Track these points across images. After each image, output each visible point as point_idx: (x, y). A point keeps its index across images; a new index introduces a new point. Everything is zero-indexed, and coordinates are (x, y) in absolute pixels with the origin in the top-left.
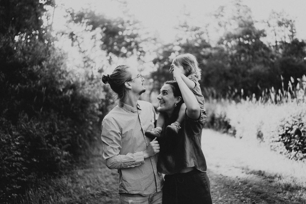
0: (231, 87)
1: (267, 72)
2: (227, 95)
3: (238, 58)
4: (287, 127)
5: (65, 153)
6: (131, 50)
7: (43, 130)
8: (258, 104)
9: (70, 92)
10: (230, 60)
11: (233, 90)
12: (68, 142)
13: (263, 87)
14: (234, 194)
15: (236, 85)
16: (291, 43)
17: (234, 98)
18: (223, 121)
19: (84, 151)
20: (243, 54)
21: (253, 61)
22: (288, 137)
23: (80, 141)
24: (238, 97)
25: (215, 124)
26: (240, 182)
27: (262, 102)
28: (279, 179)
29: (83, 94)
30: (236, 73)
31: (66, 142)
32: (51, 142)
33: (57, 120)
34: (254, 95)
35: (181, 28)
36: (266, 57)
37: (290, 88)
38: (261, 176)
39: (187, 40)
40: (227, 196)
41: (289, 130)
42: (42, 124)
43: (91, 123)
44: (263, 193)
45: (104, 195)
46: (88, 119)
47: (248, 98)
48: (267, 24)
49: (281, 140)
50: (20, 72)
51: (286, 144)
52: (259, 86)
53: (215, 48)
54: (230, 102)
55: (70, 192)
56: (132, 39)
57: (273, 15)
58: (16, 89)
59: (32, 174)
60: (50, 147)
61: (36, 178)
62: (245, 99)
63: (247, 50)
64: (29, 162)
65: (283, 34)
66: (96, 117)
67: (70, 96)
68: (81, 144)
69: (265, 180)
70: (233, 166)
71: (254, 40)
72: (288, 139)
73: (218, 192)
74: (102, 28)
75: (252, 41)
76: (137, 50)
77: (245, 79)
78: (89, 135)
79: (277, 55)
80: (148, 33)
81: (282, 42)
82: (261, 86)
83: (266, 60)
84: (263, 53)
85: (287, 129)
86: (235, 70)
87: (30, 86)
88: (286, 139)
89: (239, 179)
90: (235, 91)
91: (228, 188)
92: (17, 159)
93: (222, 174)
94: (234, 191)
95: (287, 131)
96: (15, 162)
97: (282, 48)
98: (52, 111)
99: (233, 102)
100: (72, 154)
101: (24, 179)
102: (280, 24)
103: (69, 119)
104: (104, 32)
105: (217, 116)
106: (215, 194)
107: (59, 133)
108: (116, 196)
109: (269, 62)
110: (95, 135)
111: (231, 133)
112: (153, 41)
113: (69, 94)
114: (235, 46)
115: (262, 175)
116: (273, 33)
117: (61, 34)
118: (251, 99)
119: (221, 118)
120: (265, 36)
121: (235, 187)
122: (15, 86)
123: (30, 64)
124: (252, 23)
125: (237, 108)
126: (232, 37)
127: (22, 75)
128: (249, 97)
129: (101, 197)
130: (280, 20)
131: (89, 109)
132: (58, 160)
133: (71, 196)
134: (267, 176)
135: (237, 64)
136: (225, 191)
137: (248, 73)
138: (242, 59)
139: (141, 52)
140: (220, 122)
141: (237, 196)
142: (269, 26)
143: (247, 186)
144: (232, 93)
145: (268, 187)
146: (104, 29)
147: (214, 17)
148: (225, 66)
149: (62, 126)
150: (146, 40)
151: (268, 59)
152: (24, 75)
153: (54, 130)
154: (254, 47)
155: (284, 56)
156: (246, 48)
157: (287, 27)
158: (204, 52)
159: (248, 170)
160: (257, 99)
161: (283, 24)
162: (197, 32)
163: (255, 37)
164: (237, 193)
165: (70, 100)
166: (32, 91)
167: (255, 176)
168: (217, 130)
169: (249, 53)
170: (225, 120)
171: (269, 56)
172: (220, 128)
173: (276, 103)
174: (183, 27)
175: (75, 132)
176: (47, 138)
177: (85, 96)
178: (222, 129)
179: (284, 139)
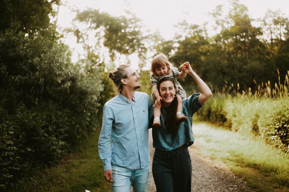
0: (228, 81)
1: (263, 68)
2: (224, 89)
3: (235, 54)
4: (283, 121)
5: (62, 143)
6: (132, 46)
7: (39, 120)
8: (254, 98)
9: (69, 84)
10: (227, 56)
11: (229, 85)
12: (66, 132)
13: (259, 83)
14: (228, 188)
15: (233, 80)
16: (286, 40)
17: (231, 92)
18: (219, 114)
19: (83, 141)
20: (240, 51)
21: (249, 58)
22: (284, 131)
23: (77, 132)
24: (235, 91)
25: (211, 117)
26: (234, 175)
27: (258, 96)
28: (276, 173)
29: (81, 86)
30: (233, 69)
31: (63, 132)
32: (48, 132)
33: (55, 111)
34: (250, 89)
35: (180, 26)
36: (262, 54)
37: (286, 81)
38: (256, 170)
39: (186, 37)
40: (221, 190)
41: (285, 124)
42: (39, 114)
43: (89, 114)
44: (258, 188)
45: (96, 186)
46: (86, 111)
47: (244, 93)
48: (263, 22)
49: (277, 133)
50: (21, 64)
51: (282, 137)
52: (254, 81)
53: (213, 45)
54: (226, 96)
55: (62, 182)
56: (134, 37)
57: (269, 14)
58: (16, 80)
59: (26, 163)
60: (46, 137)
61: (30, 167)
62: (241, 93)
63: (243, 47)
64: (23, 151)
65: (279, 32)
66: (95, 109)
67: (68, 88)
68: (79, 134)
69: (260, 174)
70: (228, 159)
71: (250, 38)
72: (284, 133)
73: (212, 186)
74: (106, 26)
75: (248, 39)
76: (139, 47)
77: (241, 75)
78: (87, 126)
79: (273, 52)
80: (149, 31)
81: (277, 39)
82: (256, 81)
83: (261, 56)
84: (259, 50)
85: (284, 123)
86: (231, 67)
87: (30, 78)
88: (282, 133)
89: (234, 172)
90: (231, 86)
91: (223, 181)
92: (11, 148)
93: (217, 167)
94: (229, 185)
95: (283, 124)
96: (8, 151)
97: (277, 46)
98: (51, 102)
99: (230, 96)
100: (70, 144)
101: (17, 168)
102: (276, 22)
103: (67, 110)
104: (107, 30)
105: (213, 110)
106: (209, 188)
107: (56, 124)
108: (108, 187)
109: (265, 59)
110: (94, 126)
111: (226, 126)
112: (154, 39)
113: (67, 86)
114: (231, 43)
115: (258, 169)
116: (269, 31)
117: (67, 31)
118: (247, 93)
119: (217, 111)
120: (261, 34)
121: (229, 181)
122: (15, 78)
123: (31, 56)
124: (249, 22)
125: (233, 102)
126: (229, 35)
127: (23, 68)
128: (245, 91)
129: (93, 188)
130: (276, 18)
131: (87, 101)
132: (54, 150)
133: (63, 187)
134: (263, 170)
135: (234, 60)
136: (219, 185)
137: (244, 69)
138: (239, 56)
139: (142, 48)
140: (216, 115)
141: (231, 190)
142: (265, 24)
143: (242, 180)
144: (228, 87)
145: (263, 181)
146: (108, 27)
147: (211, 16)
148: (222, 62)
149: (60, 116)
150: (146, 37)
151: (264, 56)
152: (24, 67)
153: (51, 120)
154: (250, 44)
155: (279, 53)
156: (242, 45)
157: (283, 25)
158: (202, 49)
159: (243, 163)
160: (253, 94)
161: (279, 22)
162: (195, 30)
163: (252, 34)
164: (231, 187)
165: (69, 91)
166: (31, 83)
167: (251, 169)
168: (213, 123)
169: (245, 50)
170: (221, 113)
171: (265, 53)
172: (216, 120)
173: (272, 97)
174: (182, 25)
175: (73, 123)
176: (43, 128)
177: (84, 88)
178: (218, 122)
179: (280, 132)
